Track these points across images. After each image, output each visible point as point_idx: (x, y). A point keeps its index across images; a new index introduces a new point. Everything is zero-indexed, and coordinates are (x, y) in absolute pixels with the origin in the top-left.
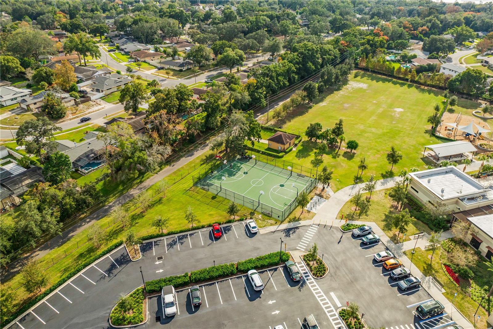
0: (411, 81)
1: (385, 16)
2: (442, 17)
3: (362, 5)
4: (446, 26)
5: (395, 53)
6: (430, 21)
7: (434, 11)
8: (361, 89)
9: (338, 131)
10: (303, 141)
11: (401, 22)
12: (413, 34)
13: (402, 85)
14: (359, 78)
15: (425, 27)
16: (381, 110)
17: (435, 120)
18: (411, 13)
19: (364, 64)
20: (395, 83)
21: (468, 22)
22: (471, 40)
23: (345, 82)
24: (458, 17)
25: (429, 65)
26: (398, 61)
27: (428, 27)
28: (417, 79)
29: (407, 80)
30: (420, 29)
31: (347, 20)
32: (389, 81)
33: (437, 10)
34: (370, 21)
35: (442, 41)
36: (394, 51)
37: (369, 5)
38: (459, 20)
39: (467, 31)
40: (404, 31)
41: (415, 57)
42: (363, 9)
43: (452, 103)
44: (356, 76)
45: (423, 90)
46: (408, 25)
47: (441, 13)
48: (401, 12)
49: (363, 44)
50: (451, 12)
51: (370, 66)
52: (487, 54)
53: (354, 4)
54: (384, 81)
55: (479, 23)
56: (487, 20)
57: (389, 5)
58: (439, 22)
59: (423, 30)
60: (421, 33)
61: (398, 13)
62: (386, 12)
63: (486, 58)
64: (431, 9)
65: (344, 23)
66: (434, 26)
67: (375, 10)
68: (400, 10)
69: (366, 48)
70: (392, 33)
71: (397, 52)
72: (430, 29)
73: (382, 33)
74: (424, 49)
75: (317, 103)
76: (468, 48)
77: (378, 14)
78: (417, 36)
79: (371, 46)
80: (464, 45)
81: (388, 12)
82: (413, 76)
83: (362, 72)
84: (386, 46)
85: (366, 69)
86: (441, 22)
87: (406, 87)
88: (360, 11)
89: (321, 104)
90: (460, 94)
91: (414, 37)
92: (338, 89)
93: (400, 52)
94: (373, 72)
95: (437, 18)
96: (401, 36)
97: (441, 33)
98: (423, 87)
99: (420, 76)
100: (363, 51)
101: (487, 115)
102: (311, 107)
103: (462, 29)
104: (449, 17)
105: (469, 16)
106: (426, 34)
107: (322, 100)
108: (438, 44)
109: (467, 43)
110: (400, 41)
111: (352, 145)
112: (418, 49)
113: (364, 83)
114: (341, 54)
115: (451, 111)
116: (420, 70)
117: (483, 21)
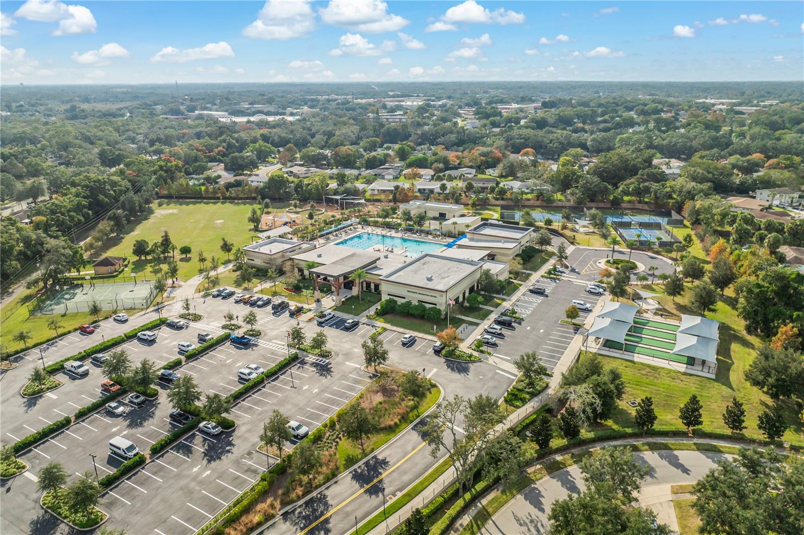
0: (223, 199)
1: (168, 141)
2: (236, 135)
3: (131, 132)
4: (243, 145)
5: (196, 179)
6: (224, 141)
7: (225, 130)
8: (172, 214)
9: (166, 243)
10: (131, 261)
11: (191, 145)
12: (209, 157)
13: (215, 203)
14: (165, 206)
15: (220, 148)
16: (201, 225)
17: (255, 220)
18: (199, 136)
19: (166, 192)
20: (207, 203)
21: (265, 138)
22: (273, 156)
23: (151, 212)
24: (254, 134)
25: (236, 181)
26: (203, 184)
27: (223, 147)
28: (228, 194)
29: (219, 198)
30: (216, 150)
31: (120, 150)
32: (200, 203)
33: (228, 129)
34: (152, 149)
35: (242, 158)
36: (194, 176)
37: (141, 131)
38: (255, 137)
39: (265, 146)
40: (199, 153)
41: (219, 177)
42: (134, 137)
43: (267, 206)
44: (160, 205)
45: (238, 204)
46: (200, 148)
47: (235, 132)
48: (186, 136)
49: (155, 173)
50: (244, 130)
51: (173, 192)
52: (291, 166)
53: (119, 132)
54: (194, 203)
55: (276, 138)
56: (283, 135)
57: (168, 130)
58: (234, 141)
59: (219, 152)
60: (218, 154)
61: (183, 137)
62: (167, 137)
63: (291, 169)
64: (220, 128)
65: (119, 154)
66: (230, 146)
67: (152, 136)
68: (184, 134)
69: (161, 176)
70: (185, 157)
71: (198, 177)
72: (227, 150)
73: (172, 159)
74: (227, 169)
75: (127, 234)
76: (272, 164)
77: (159, 140)
78: (215, 158)
79: (166, 171)
80: (268, 162)
81: (171, 136)
82: (222, 193)
83: (166, 201)
84: (183, 170)
85: (169, 197)
86: (237, 141)
87: (219, 204)
88: (133, 140)
89: (132, 234)
90: (273, 199)
91: (213, 160)
92: (146, 219)
93: (201, 176)
94: (179, 197)
95: (231, 137)
96: (196, 159)
97: (240, 152)
98: (236, 201)
99: (231, 192)
100: (158, 179)
101: (298, 210)
102: (123, 238)
103: (260, 145)
104: (243, 135)
105: (264, 133)
106: (224, 155)
107: (132, 230)
108: (240, 161)
109: (270, 159)
110: (197, 164)
111: (186, 250)
112: (221, 169)
113: (173, 209)
114: (133, 185)
115: (268, 213)
116: (228, 186)
117: (280, 137)
